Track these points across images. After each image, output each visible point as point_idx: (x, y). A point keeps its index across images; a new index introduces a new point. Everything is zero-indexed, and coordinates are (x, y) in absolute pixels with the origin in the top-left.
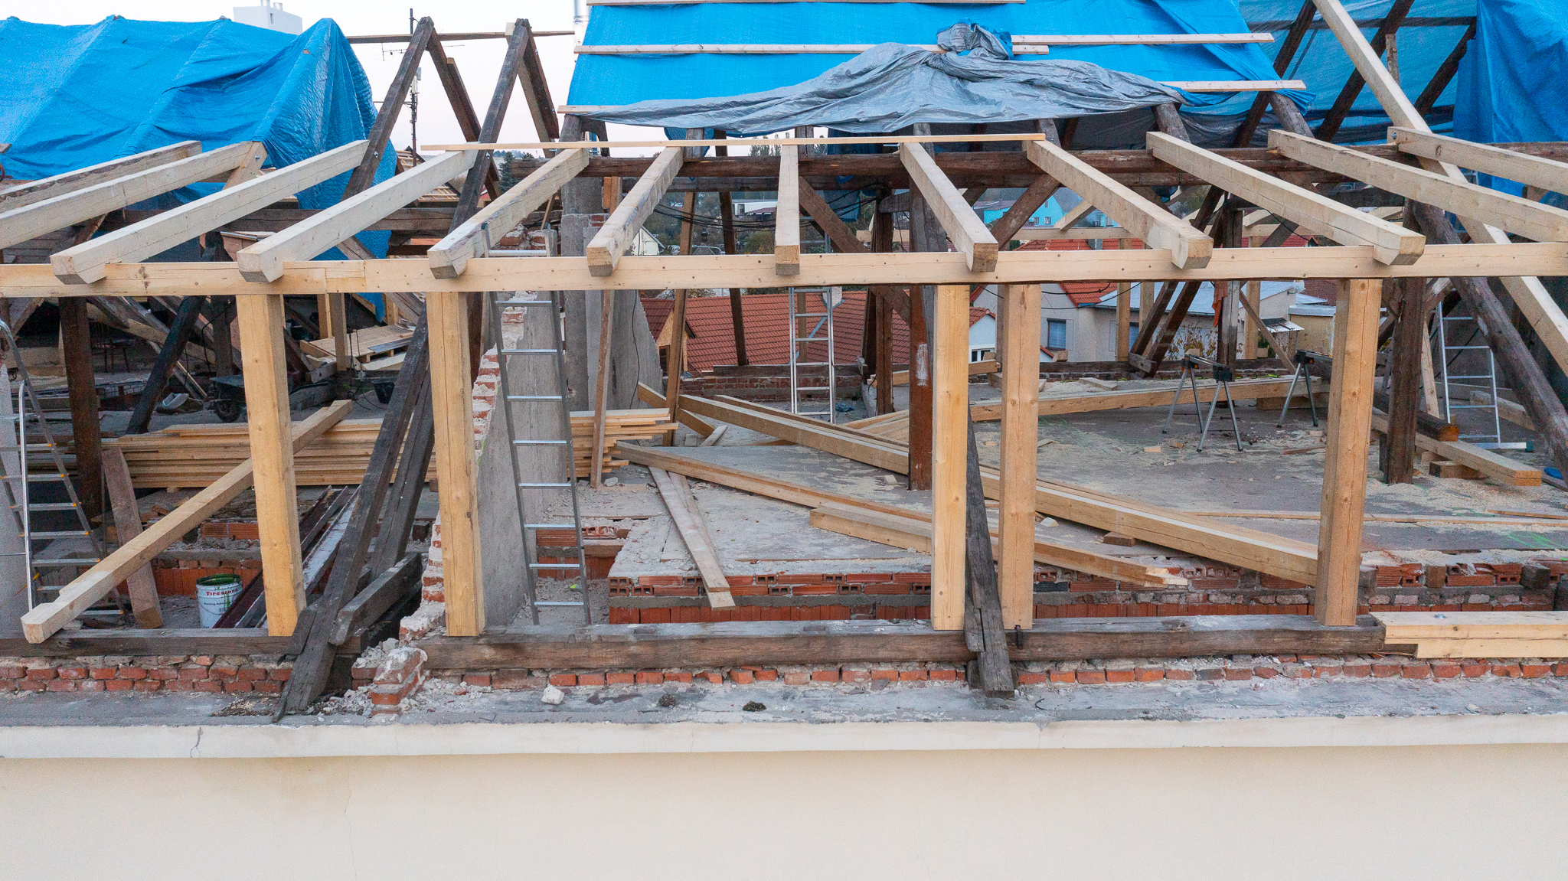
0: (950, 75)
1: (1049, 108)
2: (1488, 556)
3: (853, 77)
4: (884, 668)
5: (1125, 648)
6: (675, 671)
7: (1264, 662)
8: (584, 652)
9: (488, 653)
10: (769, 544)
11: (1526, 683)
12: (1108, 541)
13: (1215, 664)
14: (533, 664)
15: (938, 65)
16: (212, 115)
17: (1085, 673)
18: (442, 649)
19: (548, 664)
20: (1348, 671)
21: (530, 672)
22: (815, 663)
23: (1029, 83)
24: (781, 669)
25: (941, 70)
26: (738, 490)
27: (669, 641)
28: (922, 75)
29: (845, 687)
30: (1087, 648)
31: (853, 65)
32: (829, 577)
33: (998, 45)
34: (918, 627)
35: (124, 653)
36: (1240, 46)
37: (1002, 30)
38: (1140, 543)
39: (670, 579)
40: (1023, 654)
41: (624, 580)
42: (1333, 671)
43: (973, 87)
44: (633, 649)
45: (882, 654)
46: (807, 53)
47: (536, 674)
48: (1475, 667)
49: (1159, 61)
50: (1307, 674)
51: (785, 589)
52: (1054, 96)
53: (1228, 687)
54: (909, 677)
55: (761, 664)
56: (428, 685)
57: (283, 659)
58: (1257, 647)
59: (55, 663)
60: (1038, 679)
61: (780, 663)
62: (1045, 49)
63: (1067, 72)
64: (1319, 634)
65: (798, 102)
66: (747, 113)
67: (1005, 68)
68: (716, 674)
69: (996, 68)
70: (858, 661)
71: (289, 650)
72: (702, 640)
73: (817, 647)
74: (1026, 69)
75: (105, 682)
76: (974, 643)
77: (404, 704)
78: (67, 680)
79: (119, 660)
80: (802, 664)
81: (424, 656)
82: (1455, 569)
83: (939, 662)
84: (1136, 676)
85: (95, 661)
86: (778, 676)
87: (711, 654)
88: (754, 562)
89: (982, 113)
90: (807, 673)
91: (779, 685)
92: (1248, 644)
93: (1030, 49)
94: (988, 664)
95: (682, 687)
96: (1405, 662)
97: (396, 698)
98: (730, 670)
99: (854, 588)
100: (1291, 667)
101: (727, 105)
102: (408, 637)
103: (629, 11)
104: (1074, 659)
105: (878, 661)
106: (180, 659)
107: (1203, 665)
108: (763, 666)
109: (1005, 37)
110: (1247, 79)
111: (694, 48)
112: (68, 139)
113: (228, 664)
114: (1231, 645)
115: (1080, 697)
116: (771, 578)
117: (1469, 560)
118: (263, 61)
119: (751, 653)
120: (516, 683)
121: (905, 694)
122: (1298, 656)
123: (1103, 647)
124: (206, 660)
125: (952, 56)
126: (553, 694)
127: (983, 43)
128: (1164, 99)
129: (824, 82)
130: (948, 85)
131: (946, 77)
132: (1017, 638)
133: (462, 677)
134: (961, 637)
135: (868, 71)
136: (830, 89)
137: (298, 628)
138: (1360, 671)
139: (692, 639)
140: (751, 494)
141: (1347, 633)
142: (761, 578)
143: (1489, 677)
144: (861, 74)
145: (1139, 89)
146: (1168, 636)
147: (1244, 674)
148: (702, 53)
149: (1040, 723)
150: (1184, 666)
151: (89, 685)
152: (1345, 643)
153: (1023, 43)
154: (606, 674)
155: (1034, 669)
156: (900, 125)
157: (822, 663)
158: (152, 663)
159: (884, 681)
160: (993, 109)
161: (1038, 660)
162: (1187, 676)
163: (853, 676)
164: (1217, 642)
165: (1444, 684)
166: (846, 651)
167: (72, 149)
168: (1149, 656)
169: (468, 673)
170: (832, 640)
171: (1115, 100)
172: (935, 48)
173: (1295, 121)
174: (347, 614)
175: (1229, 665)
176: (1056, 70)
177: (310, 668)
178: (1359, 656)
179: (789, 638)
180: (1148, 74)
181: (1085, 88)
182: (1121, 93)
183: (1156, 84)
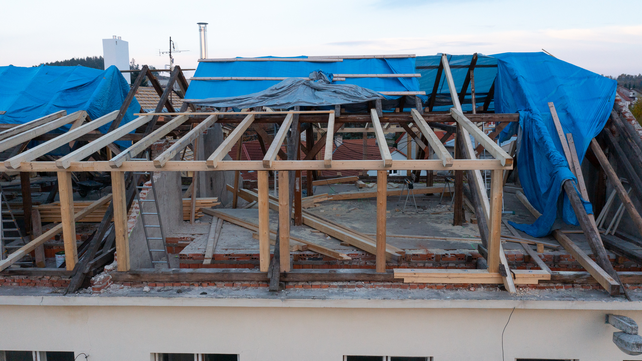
0: (312, 88)
1: (339, 101)
2: (458, 252)
3: (278, 89)
4: (246, 283)
5: (317, 278)
6: (185, 283)
7: (359, 283)
8: (157, 277)
9: (130, 277)
10: (235, 243)
11: (436, 291)
12: (342, 244)
13: (345, 284)
14: (143, 280)
15: (307, 84)
16: (73, 100)
17: (305, 286)
18: (116, 275)
19: (147, 280)
20: (384, 286)
21: (142, 282)
22: (226, 281)
23: (335, 92)
24: (216, 283)
25: (309, 86)
26: (238, 225)
27: (182, 274)
28: (302, 88)
29: (234, 288)
30: (306, 278)
31: (279, 85)
32: (247, 255)
33: (327, 79)
34: (256, 271)
35: (24, 275)
36: (410, 78)
37: (330, 73)
38: (351, 245)
39: (198, 255)
40: (287, 279)
41: (184, 255)
42: (380, 286)
43: (318, 93)
44: (172, 276)
45: (245, 279)
46: (266, 80)
47: (144, 283)
48: (422, 286)
49: (382, 83)
50: (372, 287)
51: (234, 259)
52: (343, 96)
53: (346, 290)
54: (253, 286)
55: (210, 281)
56: (112, 286)
57: (70, 277)
58: (357, 279)
59: (5, 278)
60: (291, 287)
61: (215, 281)
62: (344, 79)
63: (348, 88)
64: (374, 275)
65: (257, 98)
66: (241, 102)
67: (328, 86)
68: (196, 284)
69: (325, 86)
70: (238, 281)
71: (71, 275)
72: (192, 274)
73: (225, 276)
74: (335, 87)
75: (19, 283)
76: (269, 276)
77: (102, 291)
78: (8, 282)
79: (23, 277)
80: (222, 281)
81: (111, 277)
82: (444, 255)
83: (263, 281)
84: (320, 287)
85: (16, 277)
86: (215, 285)
87: (194, 278)
88: (227, 250)
89: (317, 103)
90: (223, 284)
91: (215, 288)
92: (354, 277)
93: (339, 79)
94: (272, 282)
95: (186, 287)
96: (401, 284)
97: (99, 289)
98: (201, 283)
99: (255, 258)
100: (367, 285)
101: (234, 100)
102: (106, 271)
103: (213, 64)
104: (302, 281)
105: (244, 281)
106: (41, 277)
107: (341, 284)
108: (211, 281)
109: (330, 76)
110: (408, 91)
111: (229, 78)
112: (26, 108)
113: (54, 279)
114: (349, 278)
115: (302, 292)
116: (229, 255)
117: (449, 252)
118: (91, 80)
119: (206, 278)
120: (138, 285)
121: (251, 291)
122: (370, 282)
123: (310, 278)
124: (48, 277)
125: (312, 82)
126: (147, 289)
127: (322, 78)
128: (378, 98)
129: (267, 92)
130: (310, 91)
131: (310, 89)
132: (284, 275)
133: (122, 284)
134: (266, 274)
135: (283, 87)
136: (269, 94)
137: (75, 268)
138: (387, 286)
139: (189, 273)
140: (241, 226)
141: (383, 275)
142: (226, 255)
143: (426, 289)
144: (281, 88)
145: (370, 94)
146: (329, 275)
147: (353, 287)
148: (231, 80)
149: (282, 299)
150: (335, 284)
151: (15, 284)
152: (382, 278)
154: (164, 283)
155: (290, 284)
156: (290, 106)
157: (229, 281)
158: (33, 278)
159: (246, 287)
160: (321, 101)
161: (292, 281)
162: (336, 287)
163: (237, 285)
164: (344, 277)
165: (412, 290)
166: (234, 278)
167: (26, 111)
168: (325, 281)
169: (125, 282)
170: (230, 274)
171: (361, 98)
172: (308, 79)
173: (419, 106)
174: (89, 264)
175: (349, 284)
176: (346, 87)
177: (76, 280)
178: (388, 282)
179: (217, 273)
180: (375, 89)
181: (353, 94)
182: (364, 96)
183: (376, 93)
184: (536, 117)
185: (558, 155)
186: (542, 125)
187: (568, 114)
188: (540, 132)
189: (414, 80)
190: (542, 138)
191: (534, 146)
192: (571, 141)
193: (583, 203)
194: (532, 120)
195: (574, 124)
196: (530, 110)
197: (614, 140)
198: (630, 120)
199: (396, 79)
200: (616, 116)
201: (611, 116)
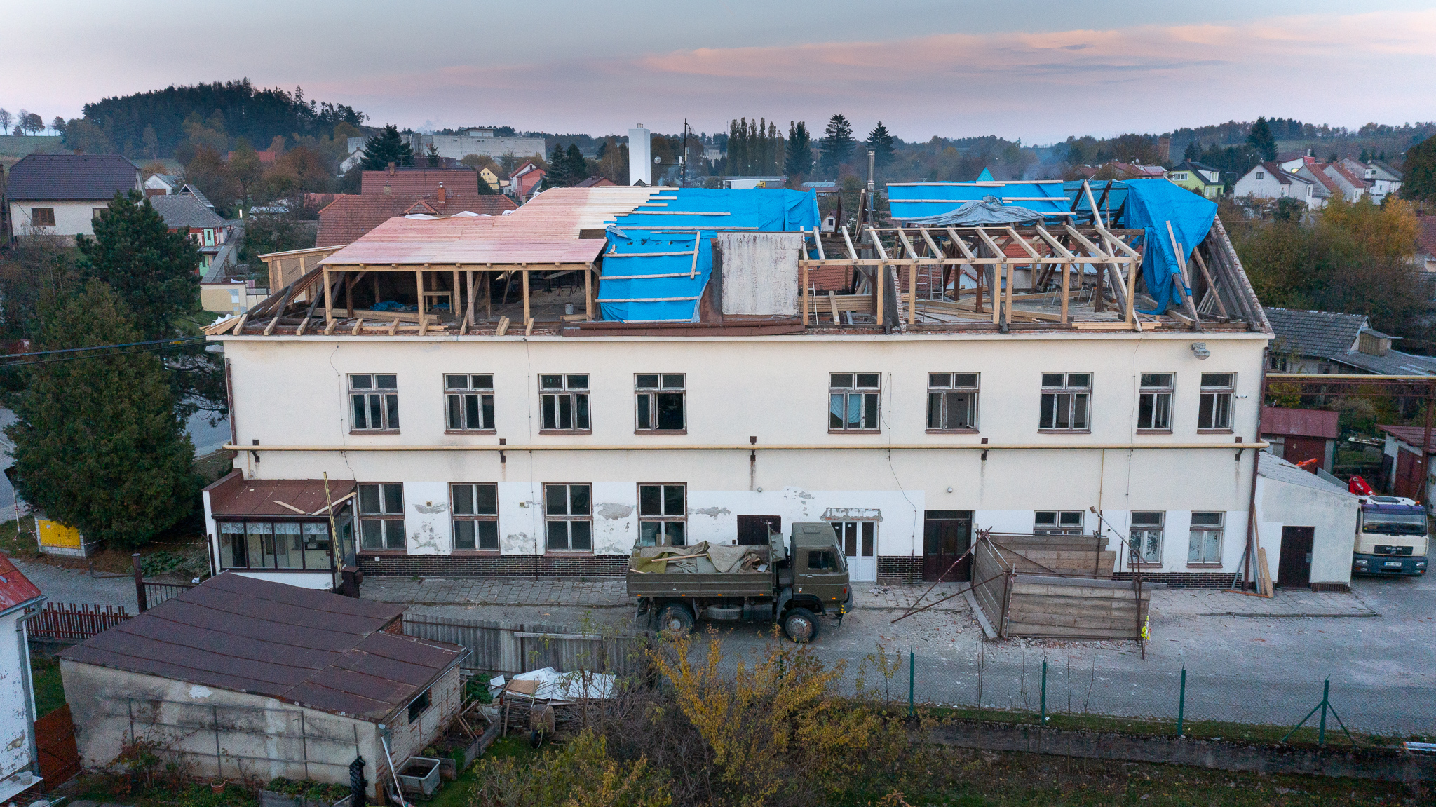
0: (988, 210)
1: (1012, 219)
3: (963, 210)
5: (1028, 329)
6: (948, 331)
7: (1053, 331)
8: (933, 327)
9: (916, 327)
14: (927, 329)
15: (984, 206)
18: (905, 327)
19: (929, 329)
20: (1066, 333)
23: (1007, 212)
25: (985, 208)
27: (948, 325)
28: (980, 209)
30: (1021, 327)
31: (963, 207)
33: (1000, 202)
34: (991, 324)
36: (1061, 201)
37: (1000, 197)
40: (1009, 329)
42: (1063, 333)
43: (993, 213)
44: (941, 326)
46: (950, 202)
47: (924, 331)
48: (1088, 331)
49: (1040, 205)
50: (1058, 333)
52: (1012, 216)
57: (880, 328)
58: (1050, 327)
62: (1011, 202)
63: (1017, 210)
64: (1061, 325)
65: (951, 218)
66: (939, 220)
67: (1001, 208)
68: (955, 332)
69: (999, 208)
70: (981, 329)
72: (954, 325)
73: (973, 327)
74: (1006, 208)
76: (1001, 324)
83: (995, 330)
87: (955, 328)
89: (996, 221)
92: (1046, 327)
93: (1007, 202)
96: (1076, 330)
98: (958, 331)
104: (1018, 328)
105: (984, 329)
108: (963, 330)
109: (1000, 199)
110: (1063, 212)
111: (920, 200)
115: (1019, 333)
122: (1057, 329)
123: (1023, 327)
124: (866, 328)
125: (988, 204)
127: (995, 201)
128: (1041, 217)
129: (956, 212)
130: (987, 212)
131: (986, 210)
132: (1008, 325)
135: (967, 209)
136: (958, 214)
137: (885, 325)
138: (1068, 333)
139: (952, 325)
141: (1065, 325)
144: (965, 209)
145: (1034, 214)
146: (1035, 325)
147: (1046, 333)
148: (922, 202)
150: (1038, 330)
152: (1065, 327)
153: (1006, 199)
154: (936, 331)
156: (976, 223)
158: (857, 329)
159: (986, 332)
160: (999, 220)
161: (1012, 330)
163: (979, 332)
164: (1043, 326)
166: (979, 327)
169: (911, 331)
170: (976, 325)
171: (1029, 218)
172: (983, 203)
173: (1072, 224)
175: (1045, 330)
176: (1014, 209)
178: (1068, 330)
179: (969, 325)
180: (1037, 210)
181: (1021, 214)
182: (1030, 215)
183: (1039, 213)
184: (1157, 232)
185: (1170, 258)
186: (1160, 237)
187: (1180, 230)
188: (1159, 243)
189: (1065, 202)
190: (1160, 247)
191: (1154, 253)
192: (1181, 248)
193: (1186, 289)
194: (1155, 234)
195: (1183, 236)
196: (1153, 227)
197: (1211, 248)
198: (1222, 234)
199: (1051, 202)
200: (1212, 231)
201: (1209, 232)
